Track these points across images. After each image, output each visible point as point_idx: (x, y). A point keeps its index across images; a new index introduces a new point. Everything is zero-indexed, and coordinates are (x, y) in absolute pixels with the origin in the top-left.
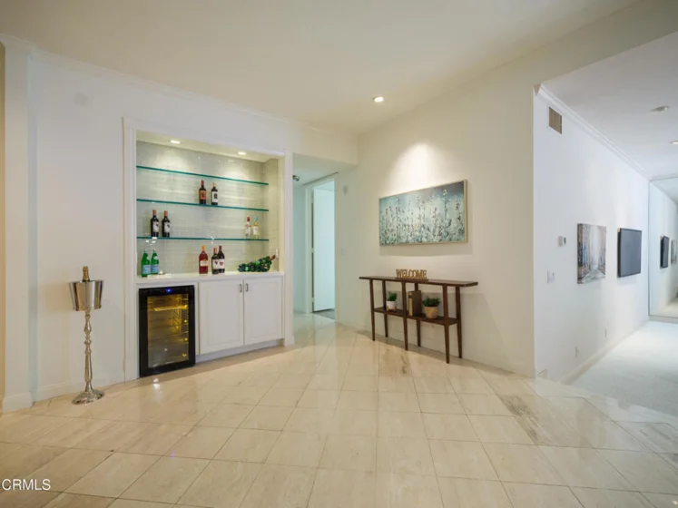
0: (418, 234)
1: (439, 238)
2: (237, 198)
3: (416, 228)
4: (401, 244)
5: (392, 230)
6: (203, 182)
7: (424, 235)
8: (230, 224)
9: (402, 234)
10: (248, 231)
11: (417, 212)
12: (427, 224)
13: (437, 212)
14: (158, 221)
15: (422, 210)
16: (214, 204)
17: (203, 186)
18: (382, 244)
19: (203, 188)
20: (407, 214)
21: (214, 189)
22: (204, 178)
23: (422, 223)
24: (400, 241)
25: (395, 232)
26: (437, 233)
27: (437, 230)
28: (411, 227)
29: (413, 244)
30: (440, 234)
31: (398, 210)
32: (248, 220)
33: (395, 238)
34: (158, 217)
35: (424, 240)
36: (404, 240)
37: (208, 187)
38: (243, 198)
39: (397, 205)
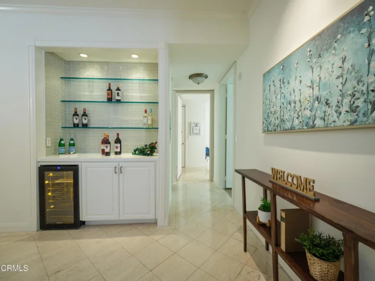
0: (308, 113)
1: (352, 117)
2: (138, 95)
3: (306, 104)
4: (286, 131)
5: (275, 112)
6: (110, 84)
7: (319, 114)
8: (133, 116)
9: (286, 117)
10: (145, 121)
11: (308, 77)
12: (324, 94)
13: (347, 65)
14: (78, 115)
15: (317, 71)
16: (118, 101)
17: (110, 88)
18: (264, 132)
19: (109, 89)
20: (294, 84)
21: (118, 89)
22: (110, 81)
23: (316, 92)
24: (283, 126)
25: (278, 115)
26: (345, 108)
27: (347, 100)
28: (298, 104)
29: (301, 131)
30: (353, 109)
31: (282, 81)
32: (146, 112)
33: (277, 122)
34: (78, 113)
35: (319, 123)
36: (288, 125)
37: (113, 88)
38: (143, 95)
39: (281, 77)
